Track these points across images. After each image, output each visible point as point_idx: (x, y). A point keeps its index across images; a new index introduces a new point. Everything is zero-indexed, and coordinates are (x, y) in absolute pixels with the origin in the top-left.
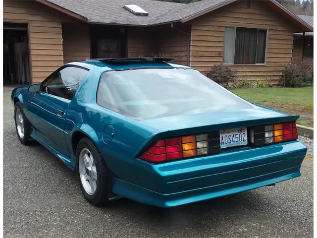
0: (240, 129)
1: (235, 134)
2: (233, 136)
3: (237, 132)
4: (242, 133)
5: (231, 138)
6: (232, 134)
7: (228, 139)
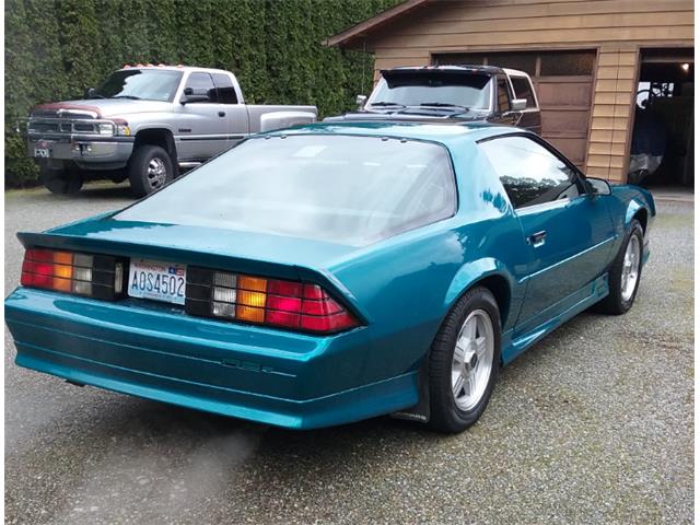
0: (173, 265)
1: (161, 274)
2: (158, 278)
3: (167, 270)
4: (177, 277)
5: (153, 281)
6: (155, 273)
7: (147, 282)
